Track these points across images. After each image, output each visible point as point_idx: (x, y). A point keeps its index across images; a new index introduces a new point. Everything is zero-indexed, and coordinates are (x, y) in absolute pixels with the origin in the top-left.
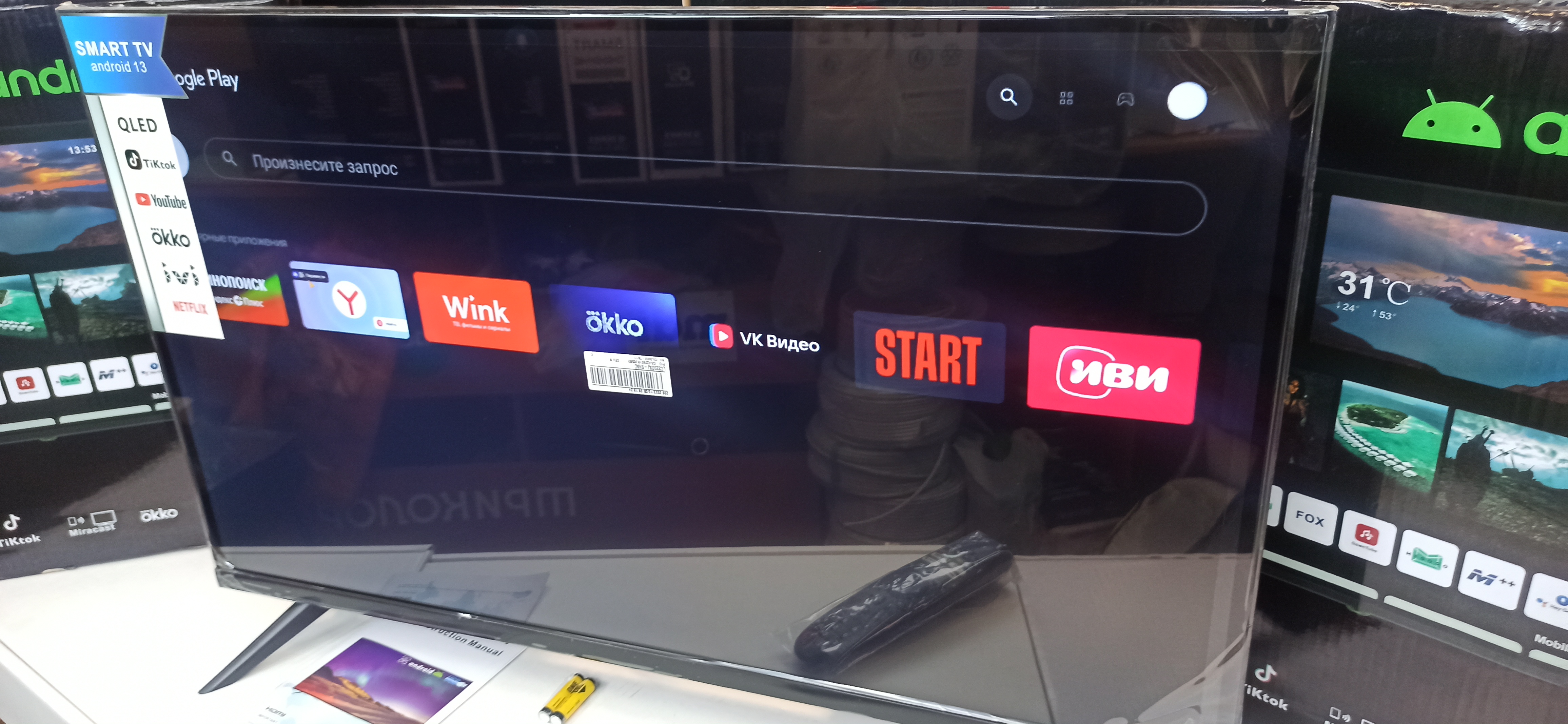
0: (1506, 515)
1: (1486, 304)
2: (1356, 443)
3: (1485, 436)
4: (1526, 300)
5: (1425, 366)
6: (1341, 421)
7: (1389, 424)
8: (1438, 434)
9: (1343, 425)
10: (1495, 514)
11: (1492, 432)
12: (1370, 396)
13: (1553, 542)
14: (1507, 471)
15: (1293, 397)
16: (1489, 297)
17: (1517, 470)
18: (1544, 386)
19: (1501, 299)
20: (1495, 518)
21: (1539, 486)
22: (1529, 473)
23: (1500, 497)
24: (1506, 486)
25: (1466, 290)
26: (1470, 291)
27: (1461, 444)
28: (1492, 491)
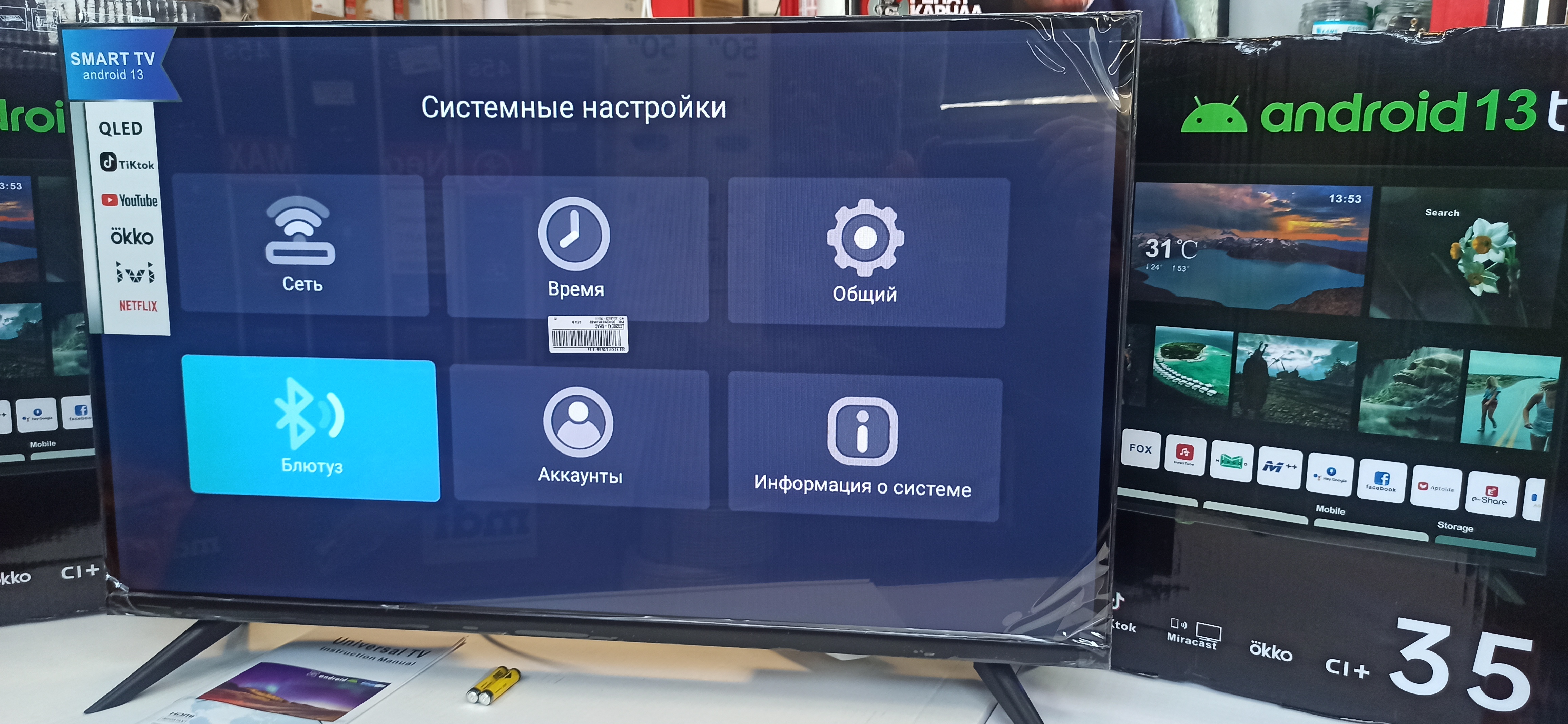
0: (1284, 411)
1: (1250, 247)
3: (1262, 350)
4: (1277, 239)
5: (1214, 302)
7: (1193, 355)
10: (1276, 411)
11: (1266, 345)
12: (1176, 335)
13: (1318, 424)
14: (1280, 374)
16: (1252, 241)
17: (1287, 371)
18: (1297, 302)
19: (1260, 241)
20: (1276, 415)
21: (1303, 381)
22: (1296, 372)
23: (1278, 397)
24: (1282, 387)
25: (1236, 238)
26: (1239, 239)
27: (1246, 359)
28: (1272, 394)
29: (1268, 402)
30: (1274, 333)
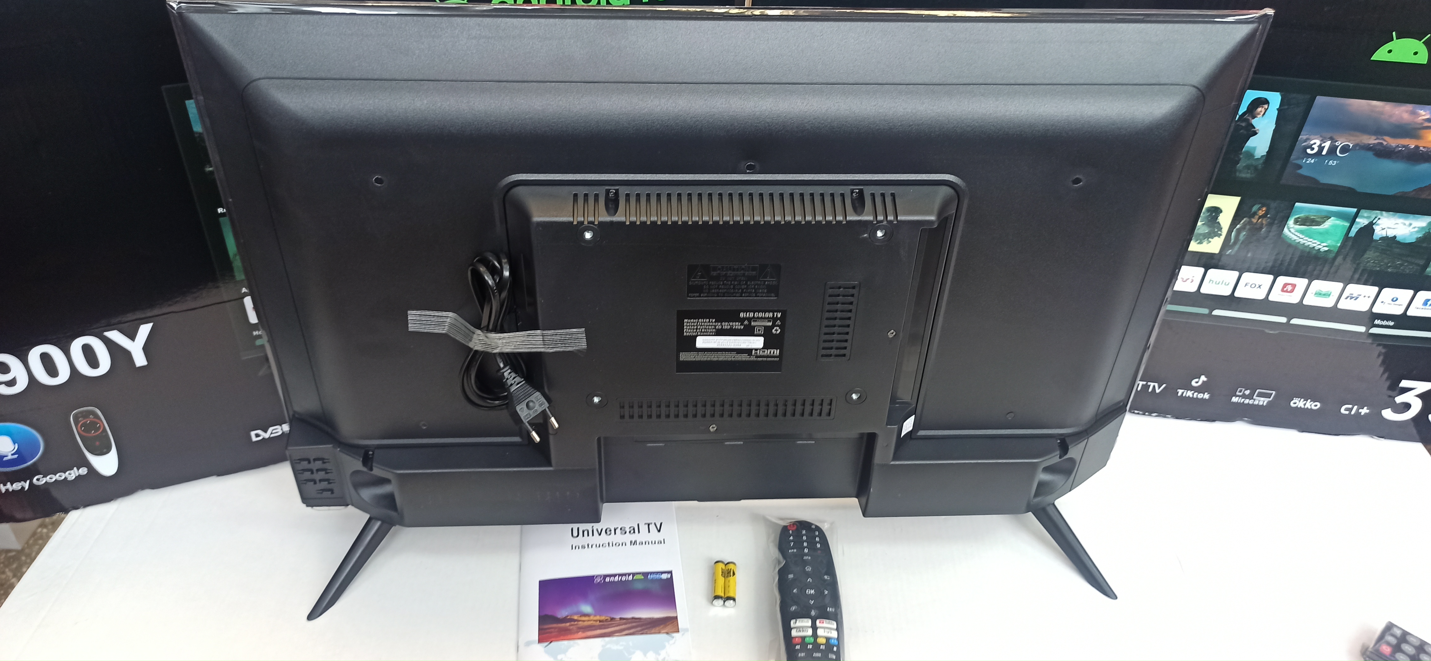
0: (1376, 262)
1: (1394, 150)
2: (1295, 238)
3: (1374, 222)
4: (1418, 146)
5: (1350, 188)
6: (1288, 227)
7: (1318, 224)
8: (1347, 224)
9: (1289, 228)
10: (1369, 262)
11: (1379, 219)
12: (1310, 210)
13: (1398, 270)
14: (1382, 239)
15: (1260, 217)
16: (1398, 146)
17: (1388, 237)
19: (1404, 146)
21: (1399, 243)
22: (1395, 237)
23: (1374, 253)
24: (1380, 247)
25: (1385, 143)
26: (1387, 144)
27: (1360, 227)
28: (1371, 251)
29: (1366, 256)
30: (1388, 210)
